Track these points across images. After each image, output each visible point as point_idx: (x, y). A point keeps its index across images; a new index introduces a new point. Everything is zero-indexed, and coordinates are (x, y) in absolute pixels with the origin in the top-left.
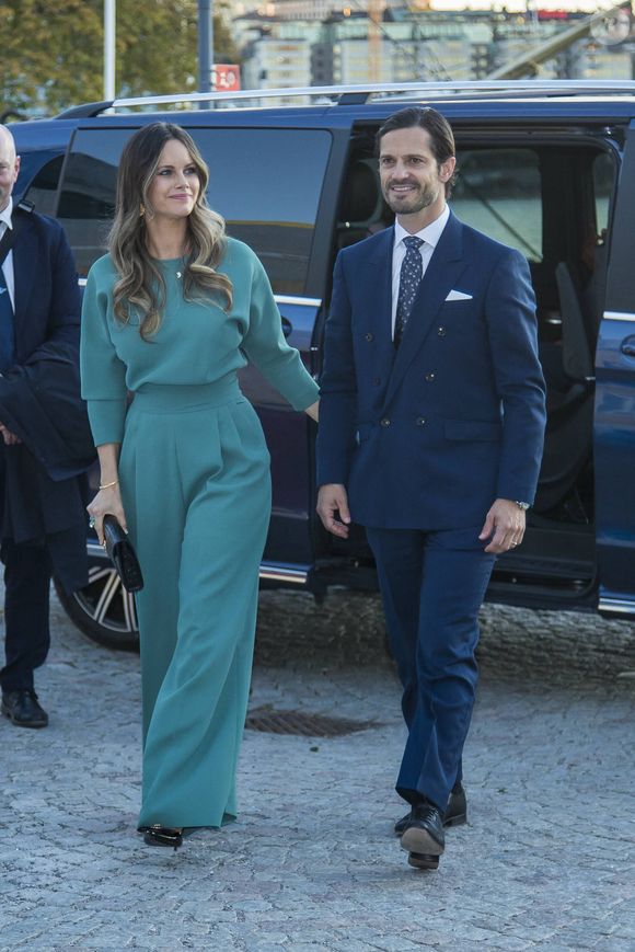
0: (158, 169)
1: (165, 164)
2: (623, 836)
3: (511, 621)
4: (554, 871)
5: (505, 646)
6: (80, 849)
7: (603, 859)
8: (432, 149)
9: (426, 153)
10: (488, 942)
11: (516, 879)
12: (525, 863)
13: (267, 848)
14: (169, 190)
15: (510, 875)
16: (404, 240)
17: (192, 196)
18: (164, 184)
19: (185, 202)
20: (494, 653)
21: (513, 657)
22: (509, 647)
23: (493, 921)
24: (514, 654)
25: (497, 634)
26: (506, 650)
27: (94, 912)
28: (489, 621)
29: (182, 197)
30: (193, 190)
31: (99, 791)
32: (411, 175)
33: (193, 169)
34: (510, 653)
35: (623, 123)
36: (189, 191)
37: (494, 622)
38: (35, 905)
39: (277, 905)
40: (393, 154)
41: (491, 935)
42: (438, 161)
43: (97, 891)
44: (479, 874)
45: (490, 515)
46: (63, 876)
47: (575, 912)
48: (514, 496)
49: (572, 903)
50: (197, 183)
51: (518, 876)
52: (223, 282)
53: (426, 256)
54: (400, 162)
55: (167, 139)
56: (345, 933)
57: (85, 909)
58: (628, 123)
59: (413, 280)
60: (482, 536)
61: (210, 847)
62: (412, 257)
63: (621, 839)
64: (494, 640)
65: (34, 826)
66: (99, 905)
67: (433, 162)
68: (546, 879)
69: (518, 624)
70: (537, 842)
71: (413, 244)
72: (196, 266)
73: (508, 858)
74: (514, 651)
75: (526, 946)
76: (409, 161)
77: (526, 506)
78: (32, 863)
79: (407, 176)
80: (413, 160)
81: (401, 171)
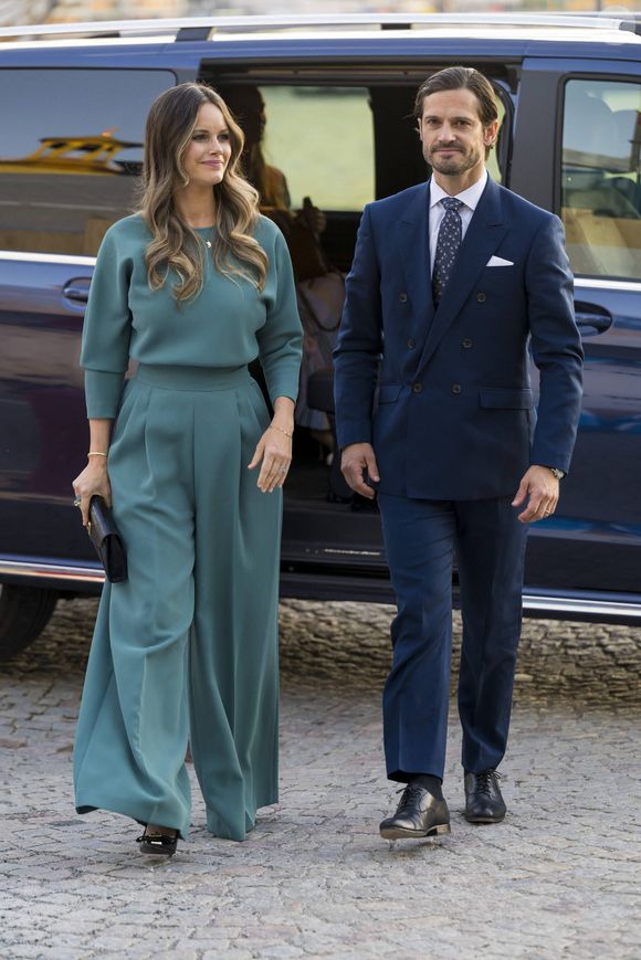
0: (194, 133)
1: (199, 128)
2: (629, 857)
3: (359, 621)
4: (579, 898)
5: (366, 651)
7: (622, 882)
8: (479, 112)
9: (472, 116)
11: (544, 909)
12: (542, 891)
13: (253, 890)
14: (202, 156)
15: (534, 904)
16: (442, 201)
17: (224, 164)
19: (218, 169)
20: (356, 658)
21: (379, 663)
22: (371, 651)
24: (379, 659)
25: (351, 637)
26: (368, 655)
28: (335, 623)
29: (213, 165)
30: (225, 158)
32: (457, 138)
33: (227, 136)
34: (375, 659)
35: (514, 63)
37: (341, 623)
40: (439, 115)
42: (483, 124)
43: (98, 944)
44: (502, 905)
45: (524, 481)
47: (626, 939)
48: (549, 465)
49: (619, 931)
50: (229, 150)
51: (546, 906)
53: (466, 218)
54: (446, 124)
55: (204, 102)
58: (521, 63)
59: (452, 243)
60: (516, 503)
61: (189, 891)
62: (452, 219)
63: (628, 859)
64: (349, 644)
67: (479, 125)
69: (369, 624)
70: (541, 867)
71: (453, 206)
72: (235, 234)
73: (519, 885)
74: (378, 656)
76: (456, 124)
77: (561, 475)
79: (454, 139)
80: (459, 123)
81: (447, 133)
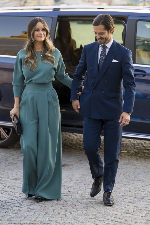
0: (35, 29)
4: (136, 200)
6: (20, 197)
7: (146, 197)
10: (131, 217)
11: (129, 202)
12: (128, 198)
14: (38, 35)
17: (44, 36)
18: (36, 33)
23: (130, 212)
27: (34, 213)
29: (41, 37)
30: (44, 35)
31: (15, 183)
33: (44, 30)
35: (126, 17)
36: (43, 35)
38: (18, 211)
39: (77, 210)
41: (131, 215)
43: (32, 207)
44: (120, 201)
45: (121, 116)
46: (21, 204)
47: (147, 209)
48: (128, 112)
49: (145, 207)
50: (45, 33)
52: (53, 58)
55: (38, 22)
56: (97, 216)
57: (31, 212)
58: (128, 17)
59: (104, 56)
60: (119, 121)
62: (104, 50)
63: (147, 192)
65: (5, 192)
66: (34, 211)
68: (135, 202)
70: (128, 193)
72: (47, 54)
75: (140, 218)
77: (130, 114)
78: (11, 201)
